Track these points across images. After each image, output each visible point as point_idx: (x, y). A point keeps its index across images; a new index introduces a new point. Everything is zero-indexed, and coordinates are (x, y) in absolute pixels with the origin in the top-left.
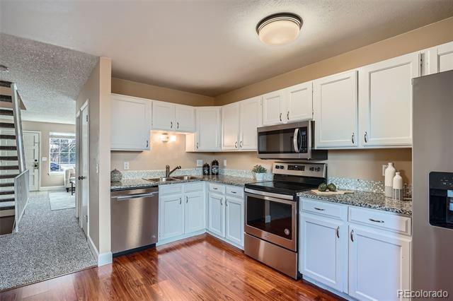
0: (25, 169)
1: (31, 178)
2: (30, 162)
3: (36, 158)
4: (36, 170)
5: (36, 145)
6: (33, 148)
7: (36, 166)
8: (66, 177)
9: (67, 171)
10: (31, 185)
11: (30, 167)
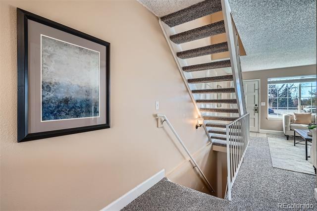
0: (245, 112)
1: (251, 121)
2: (251, 106)
3: (257, 103)
4: (256, 114)
5: (256, 91)
6: (254, 94)
7: (256, 110)
8: (286, 124)
9: (286, 117)
10: (251, 126)
11: (250, 111)
